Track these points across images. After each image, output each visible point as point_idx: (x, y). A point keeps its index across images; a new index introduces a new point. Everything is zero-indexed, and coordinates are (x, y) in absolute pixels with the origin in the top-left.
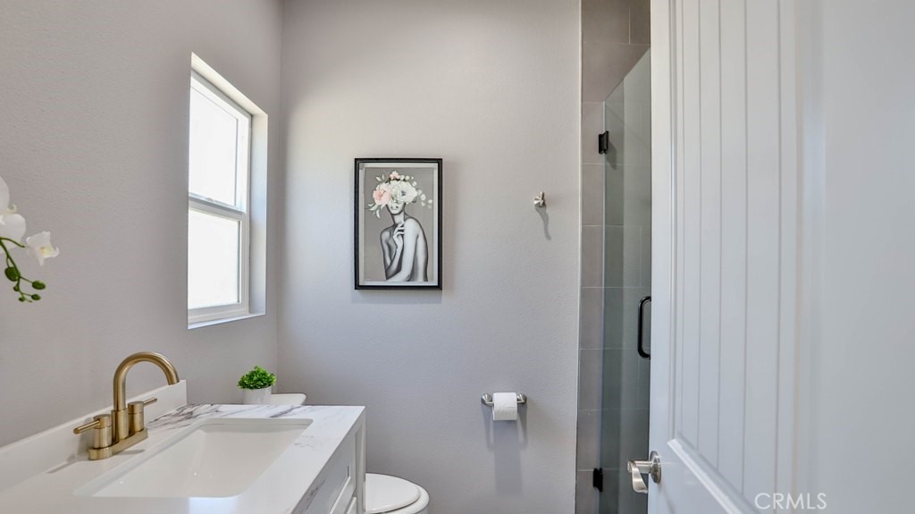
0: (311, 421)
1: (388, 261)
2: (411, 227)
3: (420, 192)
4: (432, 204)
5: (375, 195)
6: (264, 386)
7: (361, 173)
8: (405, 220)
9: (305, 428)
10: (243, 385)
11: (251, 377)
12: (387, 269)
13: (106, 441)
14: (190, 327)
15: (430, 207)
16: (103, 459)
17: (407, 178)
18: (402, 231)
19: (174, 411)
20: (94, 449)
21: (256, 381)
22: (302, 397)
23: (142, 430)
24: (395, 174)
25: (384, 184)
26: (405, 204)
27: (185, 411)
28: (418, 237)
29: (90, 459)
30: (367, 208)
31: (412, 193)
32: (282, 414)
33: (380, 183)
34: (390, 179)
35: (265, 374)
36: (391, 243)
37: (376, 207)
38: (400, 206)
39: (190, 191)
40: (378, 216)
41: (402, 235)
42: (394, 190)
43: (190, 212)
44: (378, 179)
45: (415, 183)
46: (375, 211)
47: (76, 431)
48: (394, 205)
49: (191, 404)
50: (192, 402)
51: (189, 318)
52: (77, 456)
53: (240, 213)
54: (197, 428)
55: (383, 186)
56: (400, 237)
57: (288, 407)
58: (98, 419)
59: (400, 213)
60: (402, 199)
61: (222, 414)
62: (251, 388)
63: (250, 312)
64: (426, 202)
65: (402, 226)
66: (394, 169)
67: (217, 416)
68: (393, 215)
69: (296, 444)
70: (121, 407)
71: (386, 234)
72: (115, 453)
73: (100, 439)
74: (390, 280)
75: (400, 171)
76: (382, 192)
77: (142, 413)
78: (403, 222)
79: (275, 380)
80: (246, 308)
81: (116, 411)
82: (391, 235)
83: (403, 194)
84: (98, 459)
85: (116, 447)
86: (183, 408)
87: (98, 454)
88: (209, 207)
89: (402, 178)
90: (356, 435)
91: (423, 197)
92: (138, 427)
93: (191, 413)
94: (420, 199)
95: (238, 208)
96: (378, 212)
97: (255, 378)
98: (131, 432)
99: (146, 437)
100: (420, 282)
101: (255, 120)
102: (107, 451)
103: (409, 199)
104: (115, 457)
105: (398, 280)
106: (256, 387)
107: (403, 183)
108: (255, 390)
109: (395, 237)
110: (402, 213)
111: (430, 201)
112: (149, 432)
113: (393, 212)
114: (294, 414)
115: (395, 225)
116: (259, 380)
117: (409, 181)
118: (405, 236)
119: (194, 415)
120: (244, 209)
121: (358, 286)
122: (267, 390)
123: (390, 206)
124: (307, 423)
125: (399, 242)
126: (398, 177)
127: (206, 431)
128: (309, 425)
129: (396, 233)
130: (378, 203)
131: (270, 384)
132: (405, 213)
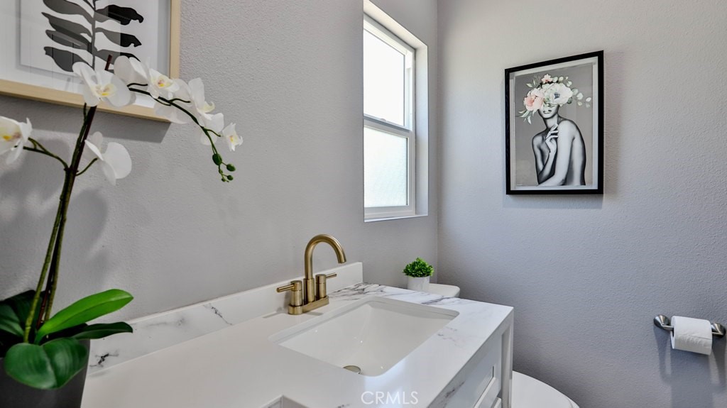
0: (458, 313)
1: (541, 166)
2: (565, 130)
3: (576, 91)
4: (591, 103)
5: (526, 101)
6: (423, 275)
7: (512, 82)
8: (558, 123)
9: (452, 319)
10: (407, 272)
11: (414, 265)
12: (539, 173)
13: (298, 302)
14: (365, 221)
15: (588, 106)
16: (297, 314)
17: (561, 79)
18: (556, 134)
19: (352, 286)
20: (291, 306)
21: (417, 270)
22: (456, 289)
23: (325, 297)
24: (547, 78)
25: (535, 89)
26: (559, 106)
27: (360, 288)
28: (574, 139)
29: (289, 314)
30: (518, 116)
31: (566, 93)
32: (433, 302)
33: (531, 89)
34: (541, 84)
35: (424, 265)
36: (544, 147)
37: (527, 112)
38: (554, 109)
39: (365, 112)
40: (530, 121)
41: (556, 139)
42: (546, 94)
43: (365, 129)
44: (529, 85)
45: (570, 83)
46: (527, 117)
47: (278, 290)
48: (547, 109)
49: (366, 283)
50: (367, 281)
51: (365, 214)
52: (283, 309)
53: (408, 131)
54: (366, 303)
55: (535, 92)
56: (554, 141)
57: (439, 297)
58: (293, 283)
59: (553, 117)
60: (555, 102)
61: (385, 294)
62: (413, 276)
63: (416, 213)
64: (583, 101)
65: (556, 129)
66: (546, 73)
67: (381, 295)
68: (545, 120)
69: (439, 335)
70: (310, 277)
71: (539, 139)
72: (304, 312)
73: (295, 299)
74: (542, 185)
75: (552, 73)
76: (533, 98)
77: (325, 284)
78: (557, 125)
79: (432, 271)
80: (413, 210)
81: (306, 280)
82: (544, 140)
83: (557, 96)
84: (293, 314)
85: (306, 307)
86: (360, 285)
87: (294, 311)
88: (381, 126)
89: (556, 79)
90: (503, 336)
91: (580, 96)
92: (322, 295)
93: (363, 289)
94: (576, 99)
95: (406, 127)
96: (529, 118)
97: (416, 268)
98: (318, 297)
99: (328, 303)
100: (575, 185)
101: (418, 53)
102: (299, 309)
103: (563, 100)
104: (304, 315)
105: (552, 184)
106: (417, 276)
107: (557, 85)
108: (416, 278)
109: (547, 141)
110: (556, 116)
111: (589, 100)
112: (330, 300)
113: (545, 116)
114: (443, 304)
115: (548, 129)
116: (420, 269)
117: (563, 82)
118: (558, 140)
119: (365, 291)
120: (411, 128)
121: (509, 192)
122: (426, 279)
123: (542, 109)
124: (454, 314)
125: (552, 146)
126: (550, 80)
127: (372, 306)
128: (455, 317)
129: (549, 137)
130: (529, 109)
131: (428, 274)
132: (559, 116)
